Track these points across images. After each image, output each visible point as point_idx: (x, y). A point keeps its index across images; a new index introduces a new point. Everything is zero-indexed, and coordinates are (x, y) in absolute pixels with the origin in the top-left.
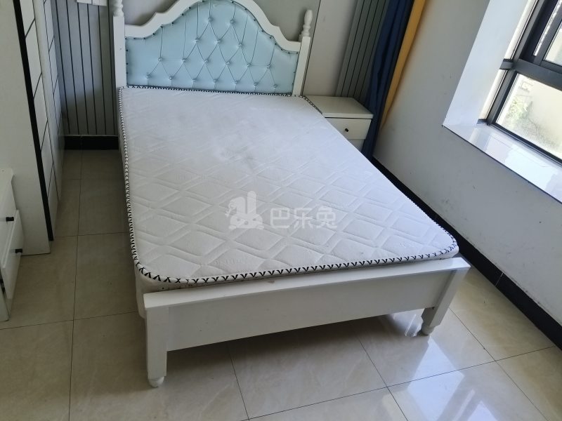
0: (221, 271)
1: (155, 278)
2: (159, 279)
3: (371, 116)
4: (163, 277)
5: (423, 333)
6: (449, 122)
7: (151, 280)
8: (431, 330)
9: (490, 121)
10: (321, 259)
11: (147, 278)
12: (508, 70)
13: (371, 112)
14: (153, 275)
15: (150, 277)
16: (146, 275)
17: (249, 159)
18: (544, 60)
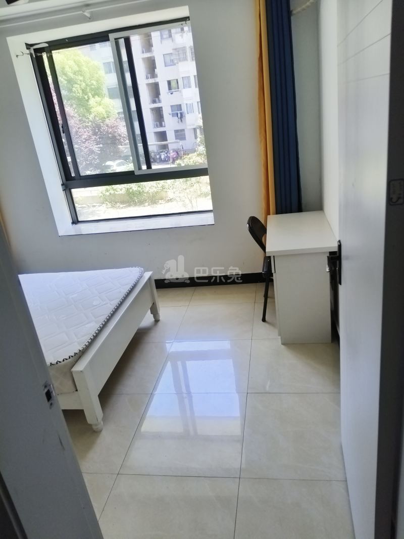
0: (88, 335)
1: (70, 358)
2: (72, 356)
4: (73, 354)
5: (157, 321)
6: (61, 232)
7: (70, 360)
8: (159, 317)
9: (76, 221)
11: (65, 361)
12: (65, 190)
14: (67, 357)
15: (66, 359)
16: (63, 361)
18: (80, 176)
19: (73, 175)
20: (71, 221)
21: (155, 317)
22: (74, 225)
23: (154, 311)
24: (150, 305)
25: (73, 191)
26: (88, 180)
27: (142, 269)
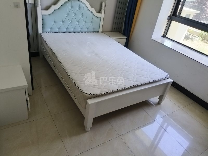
0: (108, 90)
1: (90, 94)
2: (91, 95)
3: (126, 37)
4: (92, 94)
5: (159, 103)
7: (89, 95)
8: (162, 102)
9: (164, 36)
10: (134, 83)
11: (87, 94)
12: (169, 19)
14: (89, 94)
15: (88, 94)
17: (96, 55)
18: (180, 16)
19: (177, 14)
20: (162, 35)
21: (159, 101)
22: (163, 37)
23: (161, 98)
24: (160, 95)
25: (173, 22)
26: (182, 19)
27: (169, 76)
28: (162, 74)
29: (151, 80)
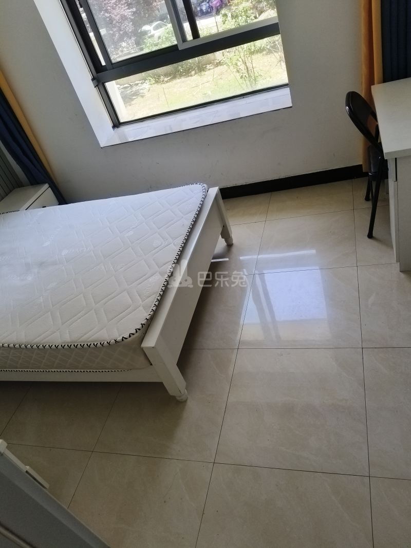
0: (154, 296)
1: (136, 332)
2: (139, 329)
3: (46, 186)
4: (139, 326)
5: (230, 245)
6: (103, 143)
7: (137, 334)
8: (232, 239)
9: (117, 124)
11: (133, 337)
12: (97, 86)
13: (44, 183)
14: (134, 331)
15: (133, 334)
16: (130, 336)
17: (41, 264)
18: (112, 64)
19: (103, 63)
20: (110, 124)
21: (226, 241)
22: (116, 129)
23: (226, 234)
24: (220, 230)
25: (108, 85)
26: (123, 68)
27: (205, 185)
28: (192, 192)
29: (192, 216)
